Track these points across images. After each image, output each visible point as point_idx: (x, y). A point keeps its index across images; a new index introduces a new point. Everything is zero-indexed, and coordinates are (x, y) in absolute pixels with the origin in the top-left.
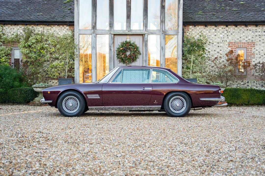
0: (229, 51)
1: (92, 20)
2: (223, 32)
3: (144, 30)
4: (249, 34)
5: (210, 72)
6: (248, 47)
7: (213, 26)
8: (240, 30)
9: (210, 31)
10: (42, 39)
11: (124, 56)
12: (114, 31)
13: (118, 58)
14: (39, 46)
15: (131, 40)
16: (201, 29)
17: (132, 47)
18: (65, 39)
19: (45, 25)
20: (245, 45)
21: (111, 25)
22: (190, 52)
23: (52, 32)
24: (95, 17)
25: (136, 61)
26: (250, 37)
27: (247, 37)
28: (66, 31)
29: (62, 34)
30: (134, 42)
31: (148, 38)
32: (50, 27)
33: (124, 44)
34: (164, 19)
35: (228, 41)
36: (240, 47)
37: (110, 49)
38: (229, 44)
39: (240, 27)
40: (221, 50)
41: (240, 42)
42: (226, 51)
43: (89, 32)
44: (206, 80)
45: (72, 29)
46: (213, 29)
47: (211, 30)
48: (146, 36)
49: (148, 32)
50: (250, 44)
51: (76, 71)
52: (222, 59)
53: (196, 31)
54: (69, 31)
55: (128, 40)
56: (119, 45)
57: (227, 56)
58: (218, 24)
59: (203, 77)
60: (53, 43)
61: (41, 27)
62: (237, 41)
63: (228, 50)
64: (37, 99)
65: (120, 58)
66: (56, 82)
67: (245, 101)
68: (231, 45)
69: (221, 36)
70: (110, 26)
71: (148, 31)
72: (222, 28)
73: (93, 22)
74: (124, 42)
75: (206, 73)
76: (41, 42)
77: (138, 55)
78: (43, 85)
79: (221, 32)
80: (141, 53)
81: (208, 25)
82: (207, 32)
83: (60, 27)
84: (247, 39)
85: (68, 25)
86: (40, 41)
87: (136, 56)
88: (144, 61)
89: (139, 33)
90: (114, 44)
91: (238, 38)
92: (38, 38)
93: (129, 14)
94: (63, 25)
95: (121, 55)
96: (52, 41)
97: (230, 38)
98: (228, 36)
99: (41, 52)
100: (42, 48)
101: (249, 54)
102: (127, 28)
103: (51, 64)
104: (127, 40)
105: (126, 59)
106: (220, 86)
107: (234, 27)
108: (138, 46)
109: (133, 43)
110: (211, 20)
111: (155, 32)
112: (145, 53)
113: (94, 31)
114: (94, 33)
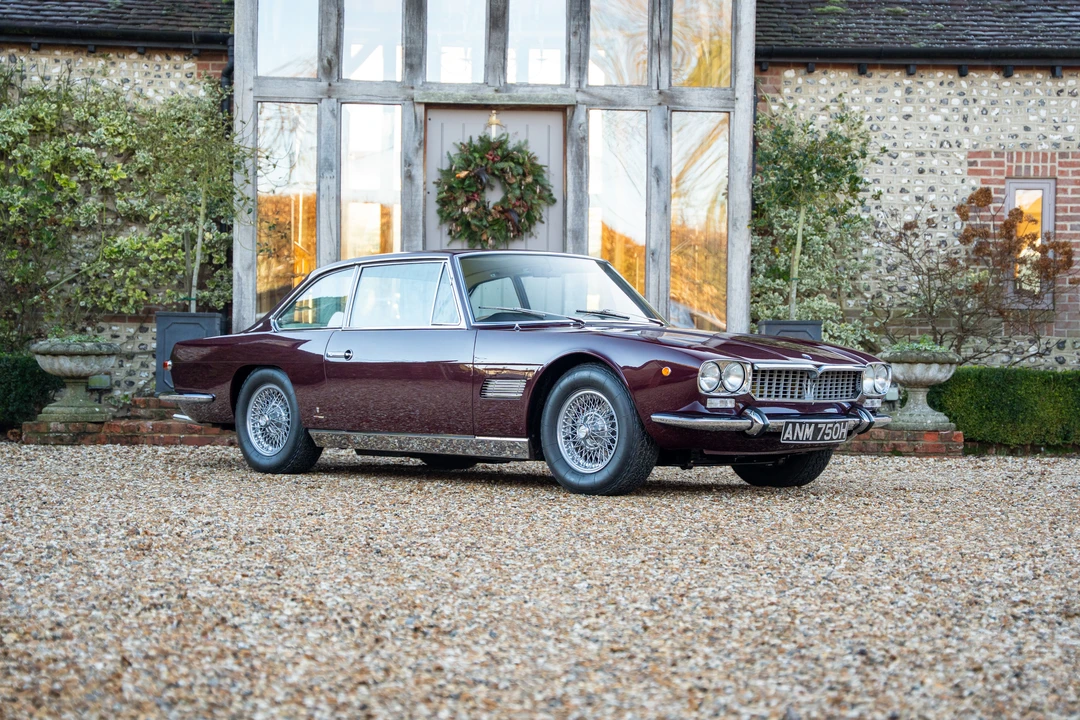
0: (969, 192)
1: (320, 34)
2: (944, 102)
3: (573, 85)
4: (1066, 110)
5: (879, 295)
6: (1062, 173)
7: (898, 74)
8: (1025, 94)
9: (880, 96)
10: (62, 117)
11: (476, 209)
12: (426, 86)
13: (445, 217)
14: (45, 154)
15: (510, 131)
16: (837, 83)
17: (512, 165)
18: (176, 123)
19: (79, 49)
20: (1049, 165)
21: (415, 60)
22: (788, 195)
23: (112, 87)
24: (334, 20)
25: (532, 234)
26: (1071, 128)
28: (181, 83)
29: (160, 99)
30: (523, 141)
31: (588, 127)
32: (101, 62)
33: (476, 150)
34: (665, 36)
35: (967, 144)
36: (1023, 173)
37: (408, 177)
38: (972, 160)
39: (1027, 76)
40: (932, 189)
41: (1023, 151)
42: (959, 192)
43: (306, 90)
44: (862, 329)
45: (210, 71)
46: (897, 85)
47: (884, 90)
48: (580, 117)
49: (591, 95)
50: (1070, 160)
51: (239, 277)
52: (940, 234)
53: (813, 96)
54: (197, 80)
55: (494, 134)
56: (450, 158)
57: (964, 217)
58: (918, 62)
59: (846, 316)
60: (118, 140)
61: (57, 61)
62: (1011, 144)
63: (965, 187)
64: (53, 409)
65: (457, 220)
66: (129, 335)
67: (1048, 432)
68: (983, 164)
69: (935, 119)
70: (409, 62)
71: (591, 90)
72: (941, 84)
73: (327, 42)
74: (476, 142)
75: (858, 298)
76: (56, 133)
77: (539, 205)
78: (87, 344)
79: (932, 100)
80: (555, 196)
81: (875, 66)
82: (869, 99)
83: (150, 63)
84: (1059, 136)
85: (195, 55)
86: (53, 130)
87: (530, 209)
88: (569, 234)
89: (545, 99)
90: (425, 152)
91: (1013, 133)
92: (41, 115)
93: (498, 9)
94: (167, 53)
95: (459, 202)
96: (112, 129)
97: (976, 130)
98: (965, 119)
99: (60, 182)
100: (65, 164)
101: (1065, 210)
102: (491, 74)
103: (106, 243)
104: (488, 131)
105: (485, 223)
106: (934, 356)
107: (995, 77)
108: (539, 162)
109: (519, 150)
110: (889, 44)
111: (622, 94)
112: (576, 196)
113: (330, 85)
114: (329, 97)
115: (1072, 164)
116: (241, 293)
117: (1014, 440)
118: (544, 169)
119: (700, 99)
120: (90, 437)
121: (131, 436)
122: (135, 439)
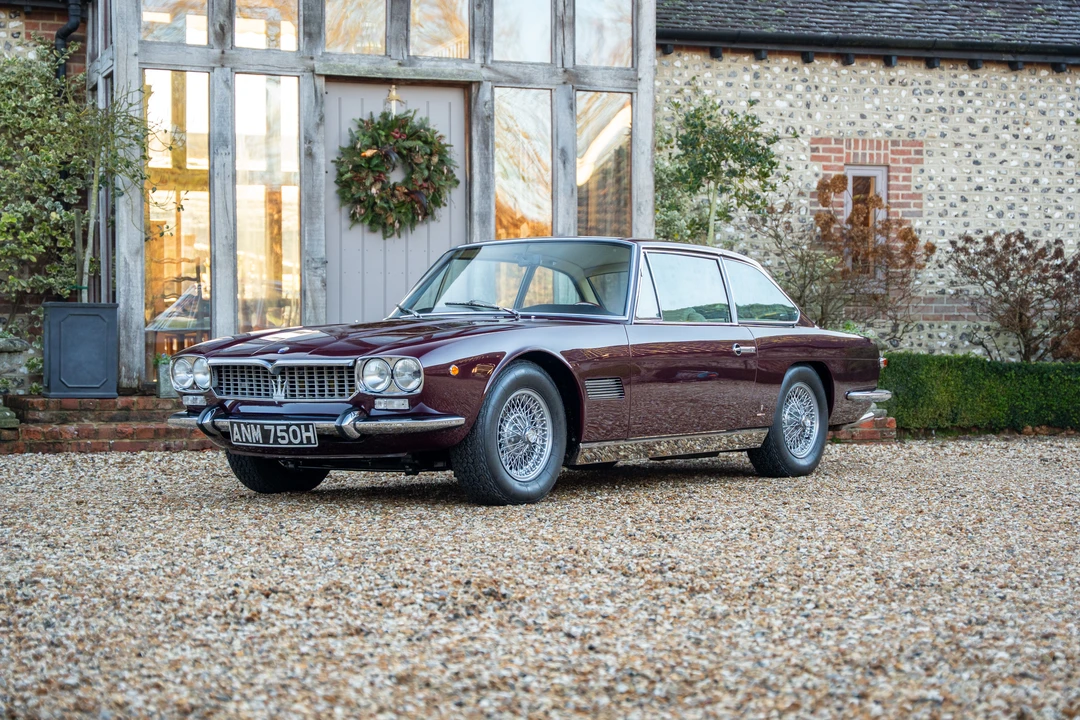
0: (816, 180)
2: (789, 88)
3: (478, 60)
4: (896, 100)
6: (894, 160)
7: (746, 58)
8: (861, 83)
9: (731, 80)
11: (382, 189)
12: (326, 57)
13: (347, 199)
15: (411, 108)
16: (690, 66)
17: (420, 143)
20: (882, 152)
21: (314, 29)
25: (434, 219)
26: (901, 117)
27: (889, 117)
28: (7, 43)
30: (424, 117)
31: (494, 105)
33: (378, 126)
34: (569, 12)
35: (809, 130)
36: (860, 161)
37: (310, 155)
38: (814, 146)
39: (863, 65)
40: (779, 174)
41: (860, 138)
42: (804, 178)
43: (196, 58)
45: (40, 31)
46: (746, 69)
47: (733, 74)
48: (485, 94)
49: (496, 72)
50: (901, 148)
51: (126, 263)
52: (785, 219)
53: (668, 78)
55: (395, 110)
56: (352, 134)
58: (769, 47)
62: (849, 131)
63: (808, 173)
65: (361, 202)
68: (824, 150)
69: (781, 104)
70: (307, 30)
71: (496, 66)
72: (786, 70)
73: (219, 4)
74: (377, 118)
77: (446, 187)
79: (778, 86)
80: (458, 177)
81: (725, 50)
82: (720, 83)
84: (891, 125)
85: (26, 13)
87: (437, 191)
88: (476, 218)
89: (452, 75)
91: (851, 120)
95: (368, 183)
97: (818, 116)
98: (808, 105)
101: (897, 197)
102: (392, 45)
104: (387, 107)
105: (390, 205)
107: (834, 64)
109: (422, 126)
110: (742, 28)
111: (527, 71)
112: (483, 178)
113: (223, 52)
114: (223, 66)
115: (902, 153)
116: (129, 280)
117: (914, 425)
118: (447, 149)
119: (604, 78)
120: (5, 445)
121: (54, 444)
122: (58, 447)
